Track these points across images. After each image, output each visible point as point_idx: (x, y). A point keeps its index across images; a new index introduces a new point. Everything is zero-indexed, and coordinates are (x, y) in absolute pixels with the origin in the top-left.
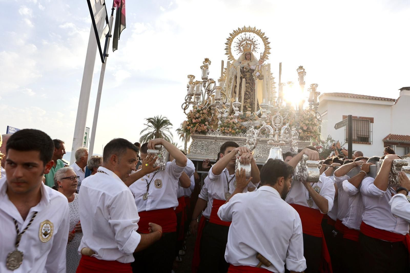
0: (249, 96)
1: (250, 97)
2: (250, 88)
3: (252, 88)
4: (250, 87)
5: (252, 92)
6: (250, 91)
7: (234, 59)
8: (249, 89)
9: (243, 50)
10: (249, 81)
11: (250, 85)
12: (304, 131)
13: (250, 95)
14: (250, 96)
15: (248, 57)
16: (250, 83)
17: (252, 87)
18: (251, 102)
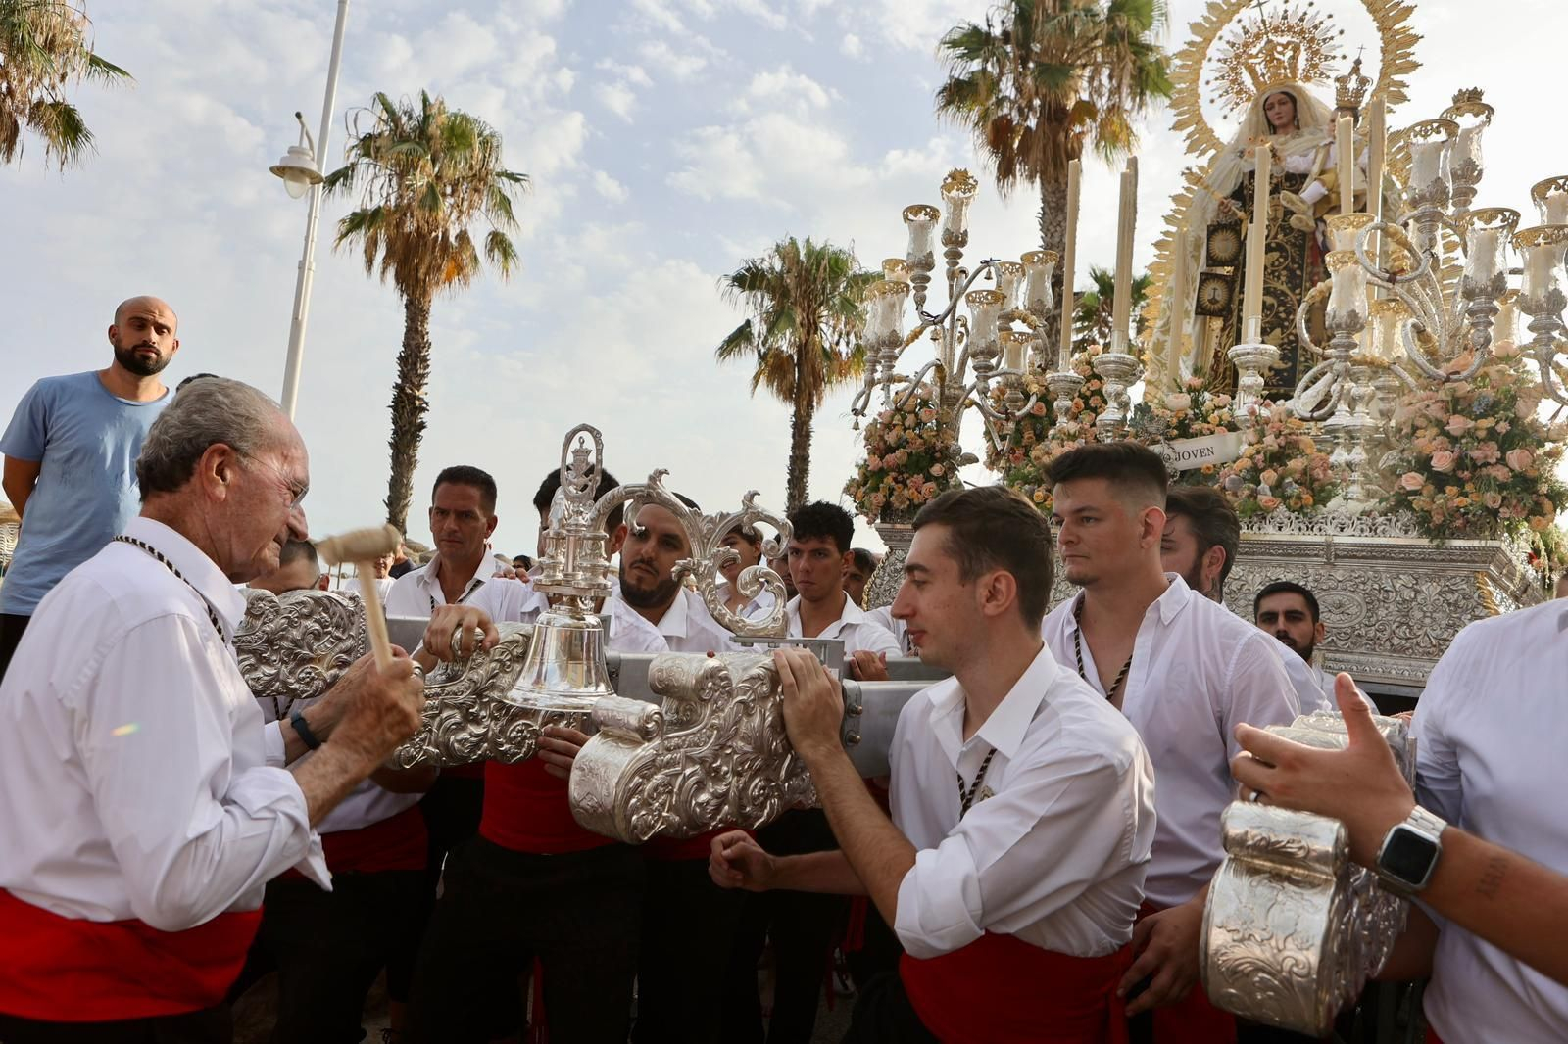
0: (1278, 313)
1: (1286, 320)
2: (1284, 273)
3: (1298, 273)
4: (1284, 269)
5: (1293, 290)
6: (1284, 288)
7: (1215, 143)
8: (1278, 278)
9: (1253, 88)
10: (1280, 236)
11: (1286, 259)
12: (1439, 481)
13: (1282, 309)
14: (1283, 316)
15: (1279, 118)
16: (1288, 247)
17: (1296, 266)
18: (1290, 342)
